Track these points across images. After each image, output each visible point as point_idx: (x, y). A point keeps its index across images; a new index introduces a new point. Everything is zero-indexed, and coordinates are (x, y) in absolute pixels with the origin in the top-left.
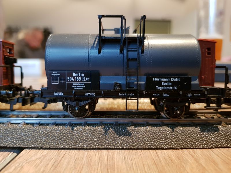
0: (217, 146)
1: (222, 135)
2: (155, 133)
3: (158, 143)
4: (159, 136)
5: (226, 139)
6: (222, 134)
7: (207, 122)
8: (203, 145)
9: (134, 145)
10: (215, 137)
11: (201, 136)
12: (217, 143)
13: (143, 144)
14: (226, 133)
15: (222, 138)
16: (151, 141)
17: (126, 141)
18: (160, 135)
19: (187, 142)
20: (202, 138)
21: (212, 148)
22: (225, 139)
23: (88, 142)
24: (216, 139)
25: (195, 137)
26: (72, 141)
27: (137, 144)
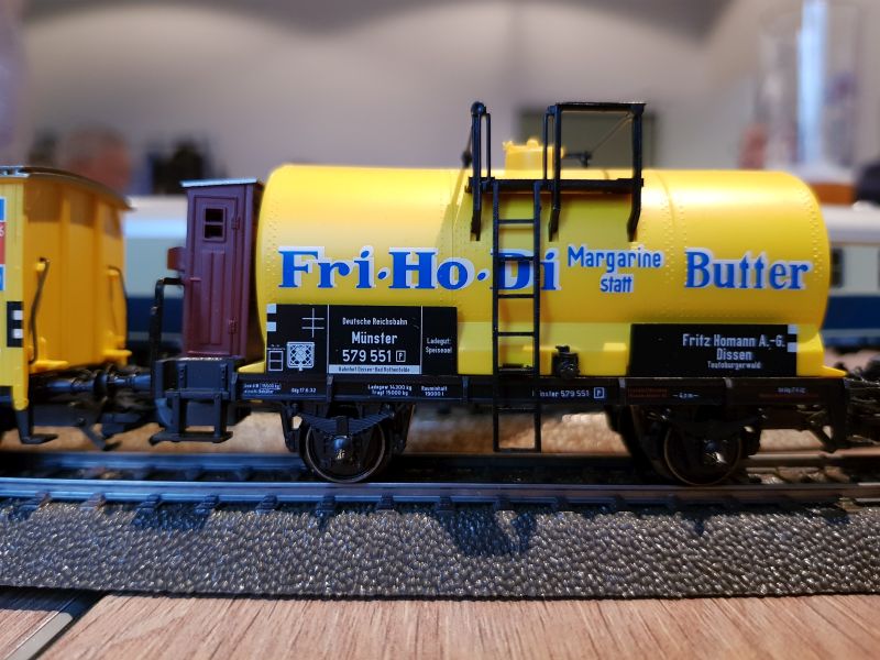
0: (823, 586)
1: (843, 546)
2: (588, 539)
3: (601, 577)
4: (604, 551)
5: (857, 559)
6: (843, 541)
7: (784, 496)
8: (771, 585)
9: (510, 582)
10: (814, 553)
11: (763, 551)
12: (824, 576)
13: (544, 580)
14: (858, 538)
15: (843, 556)
16: (577, 569)
17: (481, 568)
18: (608, 544)
19: (708, 573)
20: (767, 557)
21: (804, 594)
22: (851, 562)
23: (338, 571)
24: (821, 560)
25: (739, 551)
26: (278, 569)
27: (524, 580)
